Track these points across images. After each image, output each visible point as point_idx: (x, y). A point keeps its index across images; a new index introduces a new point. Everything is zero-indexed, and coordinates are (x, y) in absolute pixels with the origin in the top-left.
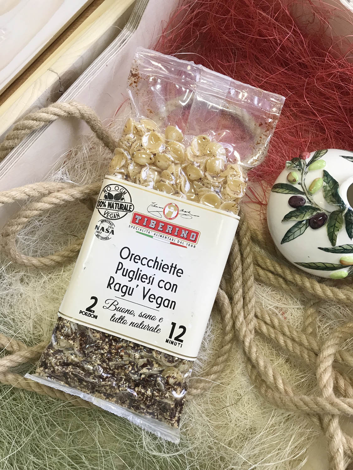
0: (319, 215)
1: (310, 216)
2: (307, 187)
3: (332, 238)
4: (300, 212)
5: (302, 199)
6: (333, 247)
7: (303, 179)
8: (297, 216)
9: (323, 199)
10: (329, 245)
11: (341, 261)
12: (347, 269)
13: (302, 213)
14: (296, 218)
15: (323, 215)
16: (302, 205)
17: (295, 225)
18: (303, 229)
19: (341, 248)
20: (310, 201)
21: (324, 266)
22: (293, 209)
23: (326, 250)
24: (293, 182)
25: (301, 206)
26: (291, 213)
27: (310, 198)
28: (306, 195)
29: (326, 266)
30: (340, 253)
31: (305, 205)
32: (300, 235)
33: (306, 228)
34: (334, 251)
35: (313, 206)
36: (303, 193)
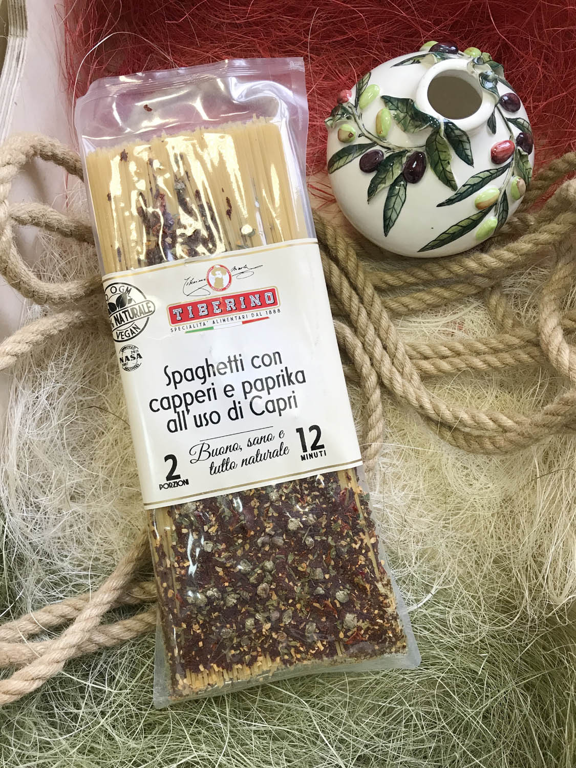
0: (411, 160)
1: (400, 168)
2: (373, 131)
3: (447, 179)
4: (384, 173)
5: (376, 152)
6: (455, 192)
7: (362, 127)
8: (383, 181)
9: (404, 135)
10: (449, 193)
11: (478, 206)
12: (492, 213)
13: (387, 171)
14: (383, 183)
15: (417, 156)
16: (380, 160)
17: (388, 194)
18: (402, 192)
19: (468, 187)
20: (389, 149)
21: (460, 228)
22: (373, 175)
23: (450, 202)
24: (352, 138)
25: (380, 163)
26: (373, 181)
27: (385, 145)
28: (378, 144)
29: (461, 226)
30: (470, 195)
31: (385, 157)
32: (403, 205)
33: (405, 189)
34: (460, 197)
35: (397, 151)
36: (374, 144)
